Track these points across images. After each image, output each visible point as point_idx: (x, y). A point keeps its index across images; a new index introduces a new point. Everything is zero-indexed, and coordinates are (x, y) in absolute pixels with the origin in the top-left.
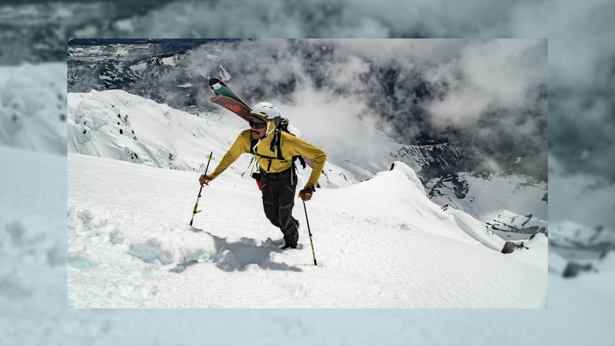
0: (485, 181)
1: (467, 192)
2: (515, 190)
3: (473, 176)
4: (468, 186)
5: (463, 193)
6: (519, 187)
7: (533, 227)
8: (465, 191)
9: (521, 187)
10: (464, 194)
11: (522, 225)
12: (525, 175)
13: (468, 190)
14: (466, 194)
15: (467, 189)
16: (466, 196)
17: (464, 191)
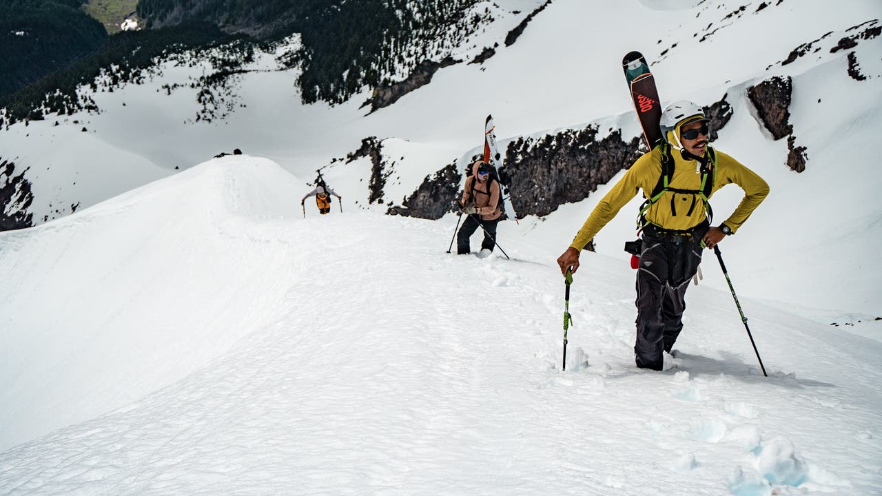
0: (74, 117)
1: (31, 198)
2: (201, 107)
3: (12, 122)
4: (16, 173)
5: (14, 211)
6: (208, 92)
7: (432, 178)
8: (14, 198)
9: (211, 89)
10: (18, 214)
11: (372, 200)
12: (194, 53)
13: (26, 187)
14: (29, 211)
15: (18, 186)
16: (31, 216)
17: (11, 203)
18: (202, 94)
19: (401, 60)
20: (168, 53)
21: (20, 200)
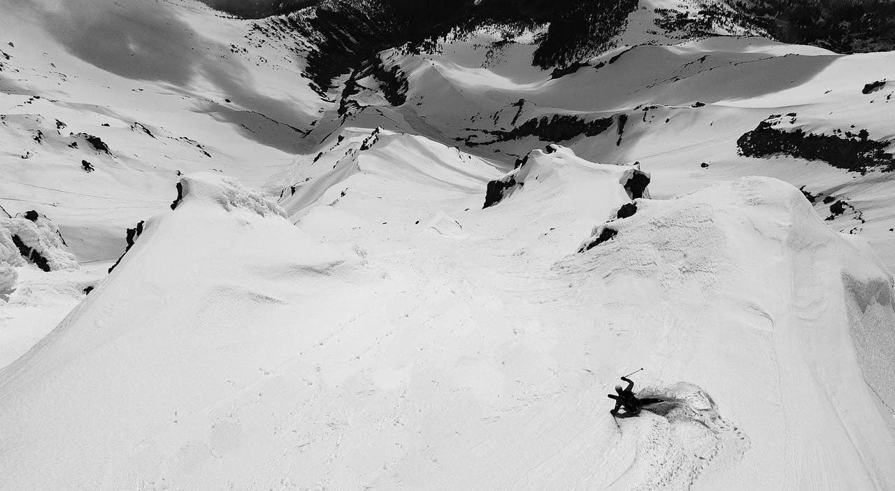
0: (431, 56)
1: (407, 89)
2: (486, 59)
3: (408, 53)
4: (404, 77)
5: (400, 93)
9: (495, 51)
11: (512, 124)
12: (496, 26)
13: (407, 83)
14: (405, 94)
16: (405, 97)
17: (400, 89)
18: (489, 53)
19: (576, 56)
20: (484, 24)
21: (403, 89)
